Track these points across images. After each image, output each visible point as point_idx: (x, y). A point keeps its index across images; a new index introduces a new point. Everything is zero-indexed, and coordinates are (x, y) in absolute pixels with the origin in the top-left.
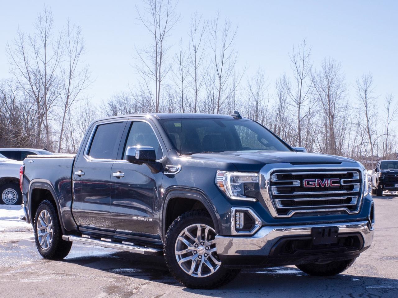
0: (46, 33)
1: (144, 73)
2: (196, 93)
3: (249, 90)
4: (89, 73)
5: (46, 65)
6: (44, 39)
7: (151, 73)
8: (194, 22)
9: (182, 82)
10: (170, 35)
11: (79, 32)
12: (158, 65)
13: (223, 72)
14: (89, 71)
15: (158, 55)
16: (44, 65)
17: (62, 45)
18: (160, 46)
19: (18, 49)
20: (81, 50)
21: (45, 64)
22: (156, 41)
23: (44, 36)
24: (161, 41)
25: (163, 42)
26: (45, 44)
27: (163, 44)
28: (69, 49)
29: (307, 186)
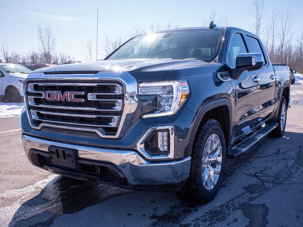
2: (273, 41)
3: (298, 40)
8: (274, 12)
9: (268, 37)
13: (285, 33)
15: (258, 26)
22: (257, 20)
25: (260, 21)
29: (48, 98)
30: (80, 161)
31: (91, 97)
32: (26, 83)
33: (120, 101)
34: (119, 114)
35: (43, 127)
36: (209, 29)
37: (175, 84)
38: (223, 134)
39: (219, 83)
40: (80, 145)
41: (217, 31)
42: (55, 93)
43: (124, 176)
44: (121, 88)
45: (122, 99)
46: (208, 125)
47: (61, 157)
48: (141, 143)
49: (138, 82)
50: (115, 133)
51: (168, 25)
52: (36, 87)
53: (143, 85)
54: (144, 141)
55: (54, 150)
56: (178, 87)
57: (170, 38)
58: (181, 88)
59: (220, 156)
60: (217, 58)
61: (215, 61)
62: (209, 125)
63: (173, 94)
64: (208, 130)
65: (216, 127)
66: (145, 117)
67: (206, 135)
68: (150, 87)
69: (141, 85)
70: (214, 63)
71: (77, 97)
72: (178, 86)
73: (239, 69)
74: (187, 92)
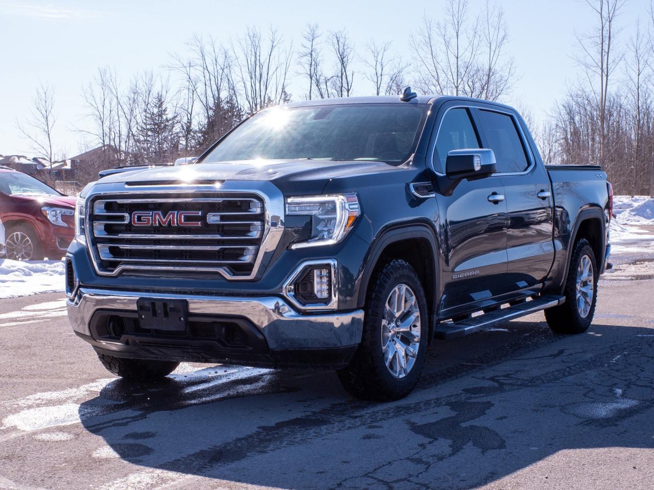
0: (459, 18)
1: (587, 66)
4: (513, 68)
5: (459, 59)
6: (457, 26)
7: (596, 65)
9: (639, 75)
10: (621, 13)
11: (500, 15)
12: (604, 53)
14: (513, 66)
15: (606, 40)
16: (456, 60)
17: (479, 33)
18: (608, 28)
19: (423, 41)
20: (503, 38)
21: (457, 58)
22: (602, 22)
23: (456, 23)
24: (610, 22)
25: (612, 23)
26: (457, 33)
27: (612, 26)
28: (488, 38)
29: (136, 223)
30: (191, 319)
31: (213, 218)
32: (91, 200)
33: (258, 223)
34: (257, 242)
35: (124, 271)
36: (402, 102)
37: (339, 199)
38: (421, 288)
39: (415, 202)
40: (191, 293)
41: (416, 106)
42: (151, 214)
43: (263, 338)
44: (259, 204)
45: (261, 221)
46: (392, 267)
47: (160, 314)
48: (290, 285)
49: (284, 196)
50: (249, 272)
51: (309, 30)
52: (109, 207)
53: (292, 201)
54: (294, 282)
55: (147, 304)
56: (343, 204)
57: (328, 119)
58: (347, 207)
59: (417, 326)
60: (411, 158)
61: (408, 164)
62: (394, 267)
63: (336, 214)
64: (391, 276)
65: (406, 271)
66: (294, 247)
67: (390, 282)
68: (302, 203)
69: (289, 200)
70: (406, 168)
71: (188, 219)
72: (343, 201)
73: (450, 177)
74: (357, 213)
